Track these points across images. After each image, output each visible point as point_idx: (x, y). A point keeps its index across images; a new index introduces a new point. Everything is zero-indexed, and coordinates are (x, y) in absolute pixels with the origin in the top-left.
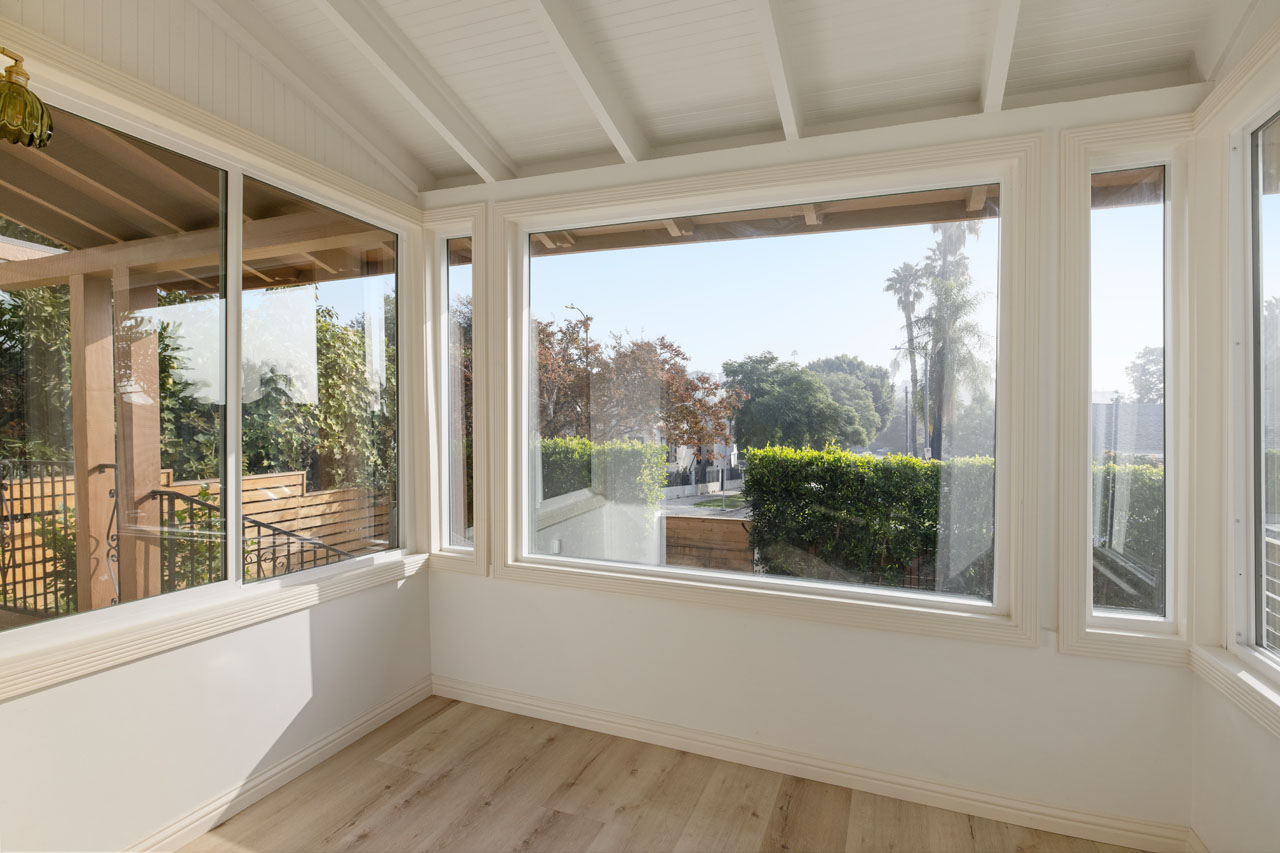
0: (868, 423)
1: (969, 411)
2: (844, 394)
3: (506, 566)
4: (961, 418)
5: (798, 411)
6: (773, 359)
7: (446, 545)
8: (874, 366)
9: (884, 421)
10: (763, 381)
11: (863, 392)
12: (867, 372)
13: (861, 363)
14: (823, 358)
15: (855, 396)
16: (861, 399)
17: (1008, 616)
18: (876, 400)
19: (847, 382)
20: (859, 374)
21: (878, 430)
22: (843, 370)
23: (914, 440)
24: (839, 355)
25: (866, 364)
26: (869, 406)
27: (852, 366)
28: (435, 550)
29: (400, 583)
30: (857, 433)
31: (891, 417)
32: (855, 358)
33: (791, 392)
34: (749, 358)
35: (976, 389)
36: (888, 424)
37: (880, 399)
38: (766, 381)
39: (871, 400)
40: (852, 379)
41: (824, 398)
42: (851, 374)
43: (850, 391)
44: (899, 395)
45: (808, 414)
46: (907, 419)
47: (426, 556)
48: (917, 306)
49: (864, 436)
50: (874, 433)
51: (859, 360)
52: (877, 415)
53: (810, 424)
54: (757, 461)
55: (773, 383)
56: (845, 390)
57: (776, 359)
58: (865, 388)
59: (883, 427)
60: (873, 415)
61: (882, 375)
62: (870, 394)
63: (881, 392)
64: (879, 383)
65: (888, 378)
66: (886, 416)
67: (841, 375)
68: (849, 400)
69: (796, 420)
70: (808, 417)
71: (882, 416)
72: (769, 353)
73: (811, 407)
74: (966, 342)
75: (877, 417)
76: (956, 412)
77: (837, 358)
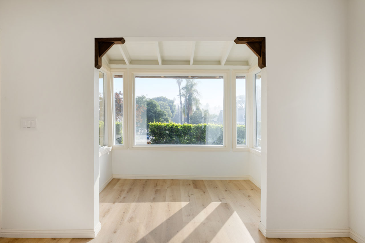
0: (169, 116)
1: (195, 112)
2: (163, 107)
3: (133, 147)
4: (193, 114)
5: (152, 112)
6: (144, 97)
7: (114, 145)
8: (170, 100)
9: (173, 115)
10: (142, 104)
11: (167, 107)
12: (168, 101)
13: (167, 99)
14: (156, 97)
15: (165, 108)
16: (167, 109)
17: (226, 147)
18: (171, 109)
19: (163, 104)
20: (166, 102)
21: (172, 117)
22: (162, 100)
23: (181, 120)
24: (161, 96)
25: (168, 99)
26: (169, 111)
27: (165, 100)
28: (113, 146)
29: (109, 153)
30: (167, 119)
31: (175, 114)
32: (165, 97)
33: (150, 107)
34: (138, 97)
35: (197, 106)
36: (174, 116)
37: (172, 109)
38: (143, 104)
39: (170, 109)
40: (165, 103)
41: (159, 109)
42: (164, 102)
43: (164, 107)
44: (177, 107)
45: (155, 113)
46: (179, 114)
47: (112, 147)
48: (181, 83)
49: (169, 119)
50: (171, 118)
51: (166, 98)
52: (171, 113)
53: (155, 116)
54: (153, 126)
55: (145, 104)
56: (163, 106)
57: (145, 97)
58: (168, 106)
59: (173, 117)
60: (170, 113)
61: (172, 102)
62: (169, 107)
63: (172, 107)
64: (172, 104)
65: (174, 103)
66: (174, 114)
67: (162, 102)
68: (164, 109)
69: (152, 115)
70: (155, 114)
71: (173, 114)
72: (143, 95)
73: (155, 111)
74: (195, 94)
75: (171, 114)
76: (192, 113)
77: (160, 97)
